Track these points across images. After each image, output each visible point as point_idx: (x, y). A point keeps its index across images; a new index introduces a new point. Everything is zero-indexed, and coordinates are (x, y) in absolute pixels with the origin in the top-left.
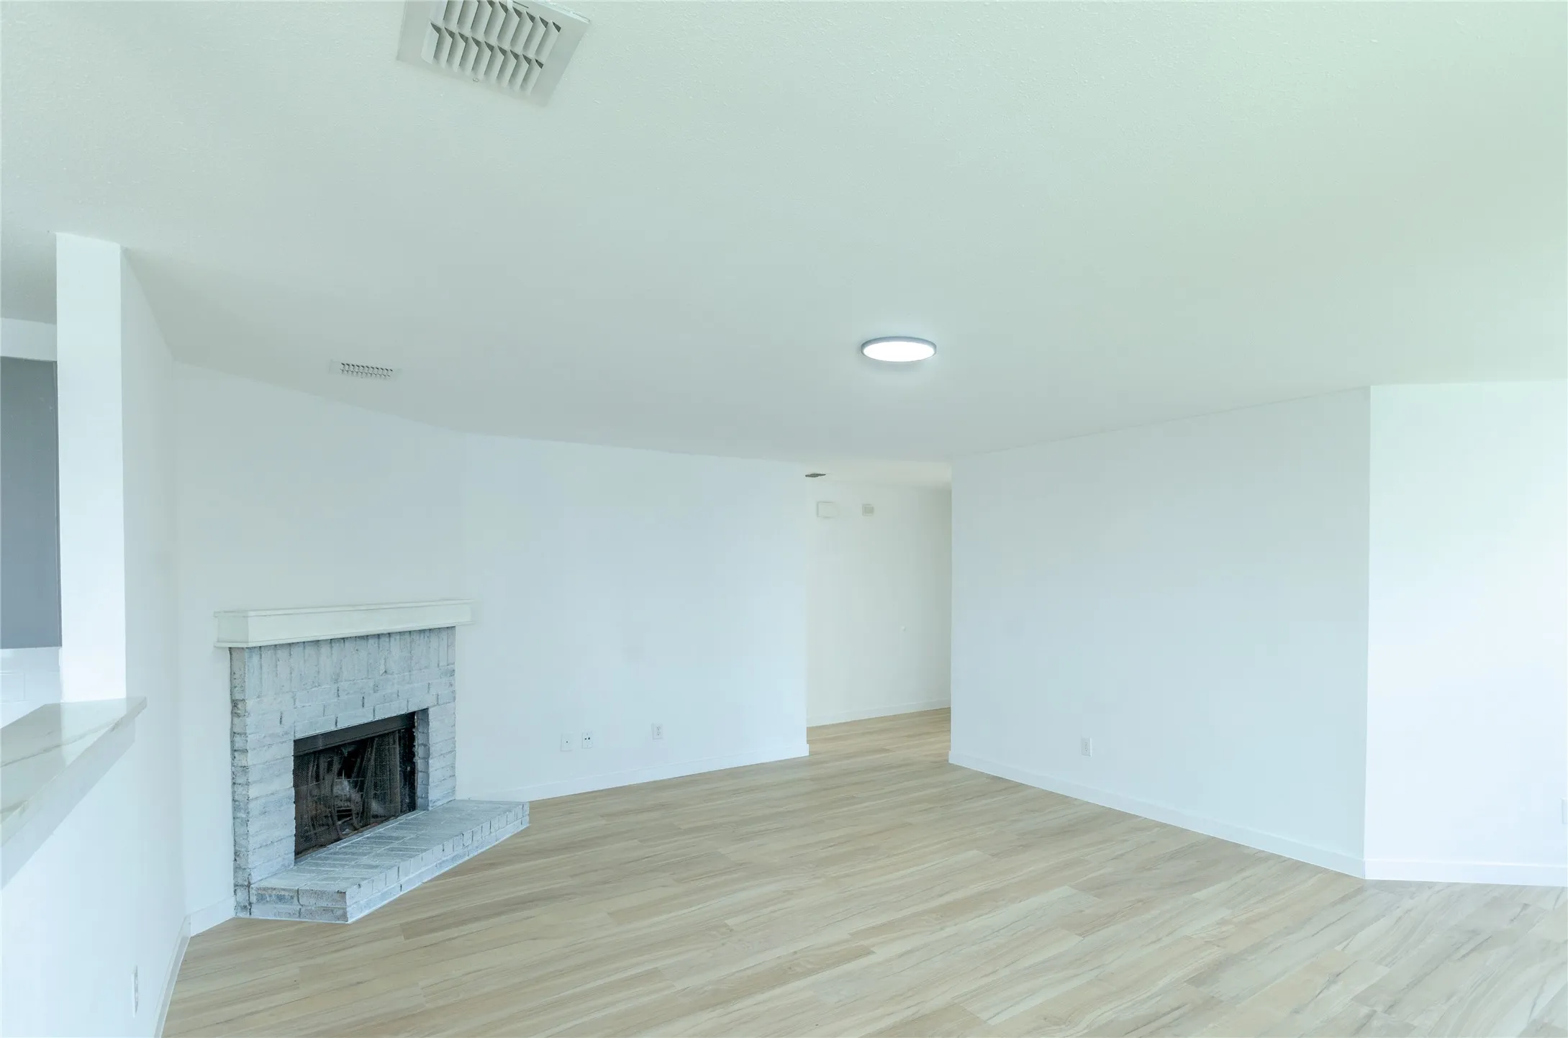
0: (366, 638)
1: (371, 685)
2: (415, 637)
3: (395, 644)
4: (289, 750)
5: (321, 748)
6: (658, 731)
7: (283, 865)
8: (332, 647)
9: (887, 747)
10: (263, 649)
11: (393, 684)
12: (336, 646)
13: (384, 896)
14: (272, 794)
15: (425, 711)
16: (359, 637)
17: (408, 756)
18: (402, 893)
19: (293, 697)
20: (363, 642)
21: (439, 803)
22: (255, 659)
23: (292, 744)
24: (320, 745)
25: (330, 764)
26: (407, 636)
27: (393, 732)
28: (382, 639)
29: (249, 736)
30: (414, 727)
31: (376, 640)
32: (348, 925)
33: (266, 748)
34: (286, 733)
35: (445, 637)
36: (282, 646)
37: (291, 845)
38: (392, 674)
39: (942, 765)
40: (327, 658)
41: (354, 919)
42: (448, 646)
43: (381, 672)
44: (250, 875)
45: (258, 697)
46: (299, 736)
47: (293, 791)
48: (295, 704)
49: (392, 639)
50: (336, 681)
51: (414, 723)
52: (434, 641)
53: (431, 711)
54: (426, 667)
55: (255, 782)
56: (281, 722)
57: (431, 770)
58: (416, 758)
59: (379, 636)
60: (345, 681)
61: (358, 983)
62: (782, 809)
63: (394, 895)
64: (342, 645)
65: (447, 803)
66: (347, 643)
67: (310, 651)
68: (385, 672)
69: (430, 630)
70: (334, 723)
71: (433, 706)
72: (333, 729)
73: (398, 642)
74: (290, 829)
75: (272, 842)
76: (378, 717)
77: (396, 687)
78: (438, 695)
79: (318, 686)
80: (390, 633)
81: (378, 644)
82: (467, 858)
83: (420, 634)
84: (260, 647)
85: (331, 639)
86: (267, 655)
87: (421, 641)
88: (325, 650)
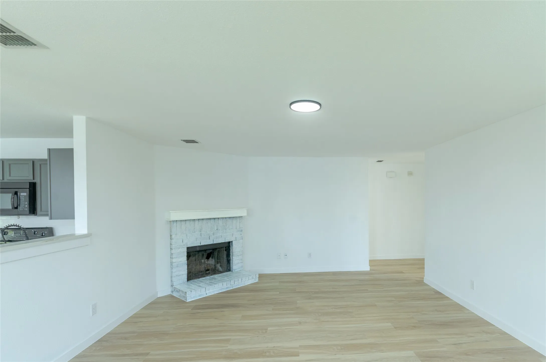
0: (210, 219)
1: (212, 233)
2: (228, 219)
3: (220, 222)
4: (185, 250)
5: (198, 250)
6: (310, 255)
7: (183, 282)
8: (199, 221)
9: (404, 272)
10: (177, 221)
11: (220, 233)
12: (200, 221)
13: (200, 296)
14: (180, 262)
15: (232, 242)
16: (208, 219)
17: (228, 255)
18: (206, 296)
19: (187, 235)
20: (209, 220)
22: (175, 224)
23: (186, 248)
24: (198, 249)
25: (203, 255)
26: (225, 219)
27: (223, 247)
28: (216, 220)
29: (173, 245)
30: (230, 246)
31: (214, 220)
32: (187, 302)
33: (178, 249)
34: (184, 245)
35: (239, 220)
36: (183, 220)
37: (185, 277)
38: (219, 230)
39: (421, 282)
40: (197, 225)
41: (189, 301)
42: (240, 223)
43: (216, 229)
44: (173, 283)
45: (176, 234)
46: (188, 246)
47: (186, 262)
48: (187, 237)
49: (219, 220)
50: (200, 231)
51: (230, 245)
52: (234, 221)
53: (233, 242)
54: (232, 229)
55: (174, 258)
56: (183, 242)
57: (233, 260)
58: (231, 256)
59: (215, 219)
60: (204, 231)
61: (168, 320)
62: (336, 290)
63: (204, 296)
64: (202, 221)
65: (239, 270)
66: (204, 221)
67: (191, 222)
68: (217, 229)
69: (233, 217)
70: (200, 243)
71: (234, 241)
72: (199, 245)
73: (221, 221)
74: (185, 272)
75: (180, 275)
76: (215, 243)
77: (221, 234)
78: (236, 237)
79: (195, 232)
80: (218, 218)
81: (215, 221)
82: (232, 288)
83: (229, 219)
84: (176, 221)
85: (199, 219)
86: (178, 223)
87: (230, 221)
88: (197, 222)
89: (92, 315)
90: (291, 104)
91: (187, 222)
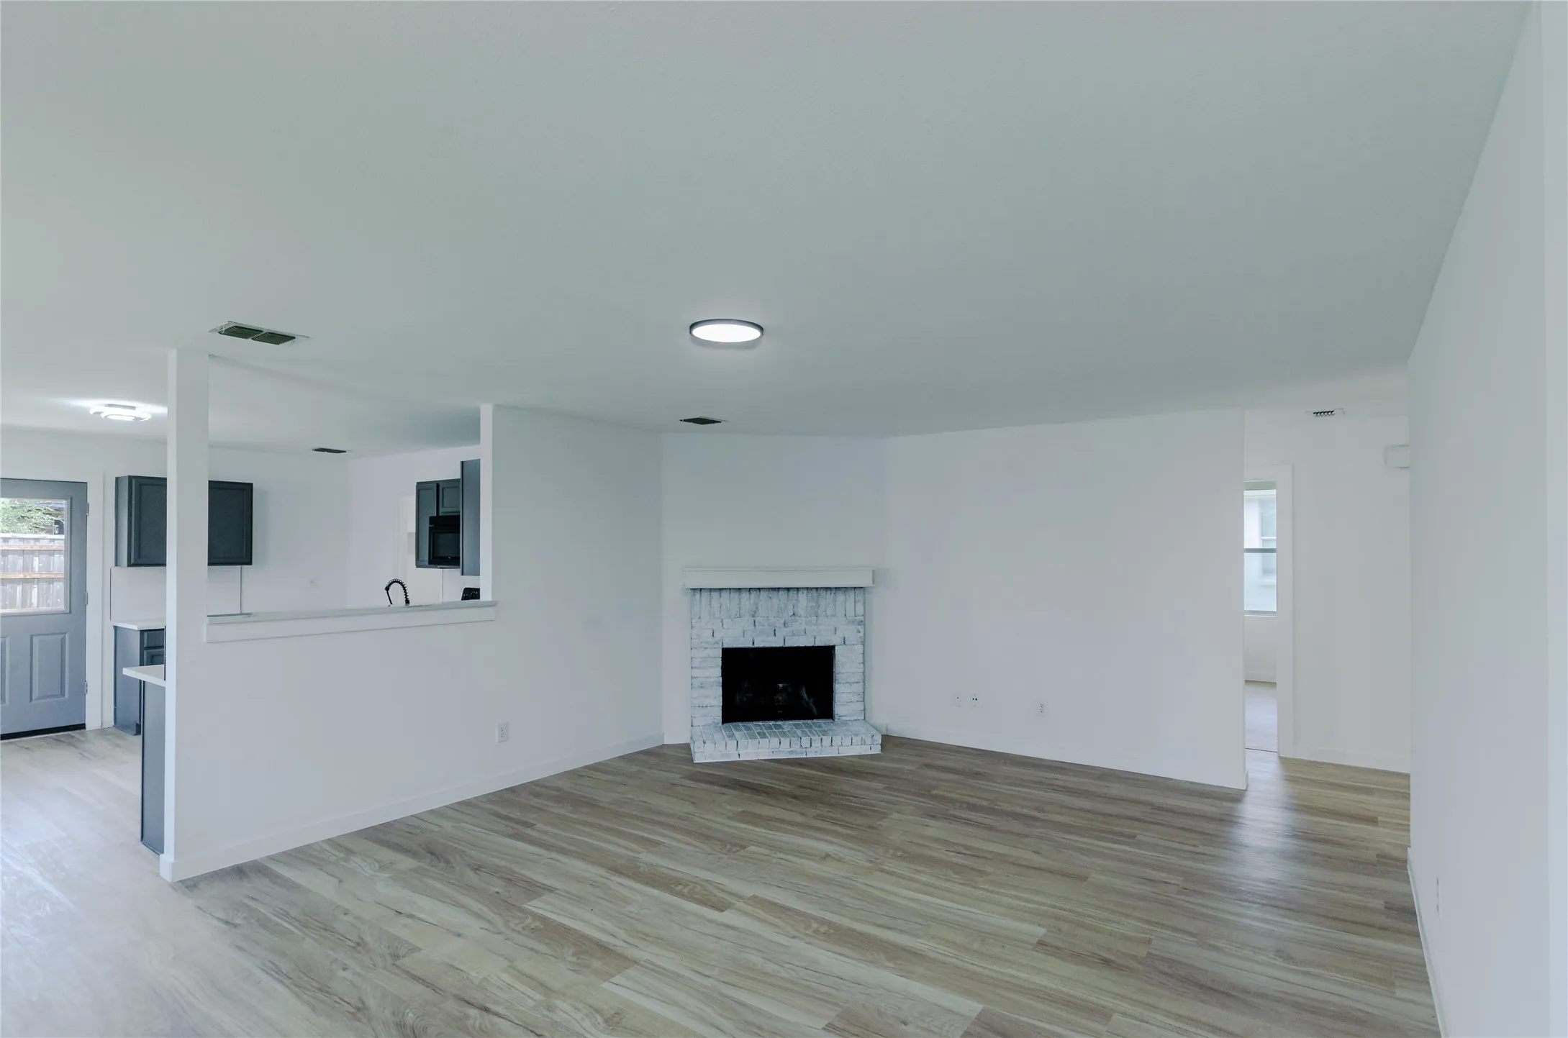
0: (778, 589)
1: (782, 621)
2: (823, 593)
3: (802, 596)
4: (719, 654)
7: (712, 723)
8: (750, 593)
11: (802, 624)
12: (753, 593)
13: (723, 756)
14: (707, 678)
15: (834, 646)
16: (773, 588)
18: (736, 759)
19: (722, 622)
20: (775, 593)
21: (844, 718)
22: (697, 596)
23: (721, 649)
26: (814, 592)
28: (791, 592)
29: (693, 640)
30: (830, 657)
31: (786, 592)
32: (694, 763)
33: (703, 649)
34: (717, 643)
35: (853, 596)
36: (716, 589)
37: (719, 712)
38: (800, 616)
40: (747, 601)
41: (697, 762)
42: (855, 602)
43: (791, 614)
44: (693, 720)
45: (699, 618)
46: (725, 646)
47: (721, 679)
48: (723, 626)
49: (800, 593)
50: (753, 616)
52: (840, 597)
53: (836, 647)
54: (833, 615)
55: (695, 668)
56: (713, 635)
57: (837, 691)
58: (833, 681)
59: (788, 589)
60: (761, 617)
63: (733, 758)
64: (759, 593)
65: (852, 720)
66: (763, 592)
67: (735, 595)
68: (794, 614)
69: (836, 588)
70: (753, 643)
71: (838, 645)
72: (750, 645)
73: (805, 594)
74: (718, 701)
75: (706, 706)
76: (788, 645)
77: (803, 626)
78: (844, 638)
79: (740, 617)
80: (798, 588)
81: (788, 594)
82: (805, 756)
83: (825, 593)
84: (701, 589)
85: (750, 589)
86: (705, 595)
87: (829, 597)
88: (745, 595)
89: (499, 742)
90: (693, 326)
91: (725, 594)
